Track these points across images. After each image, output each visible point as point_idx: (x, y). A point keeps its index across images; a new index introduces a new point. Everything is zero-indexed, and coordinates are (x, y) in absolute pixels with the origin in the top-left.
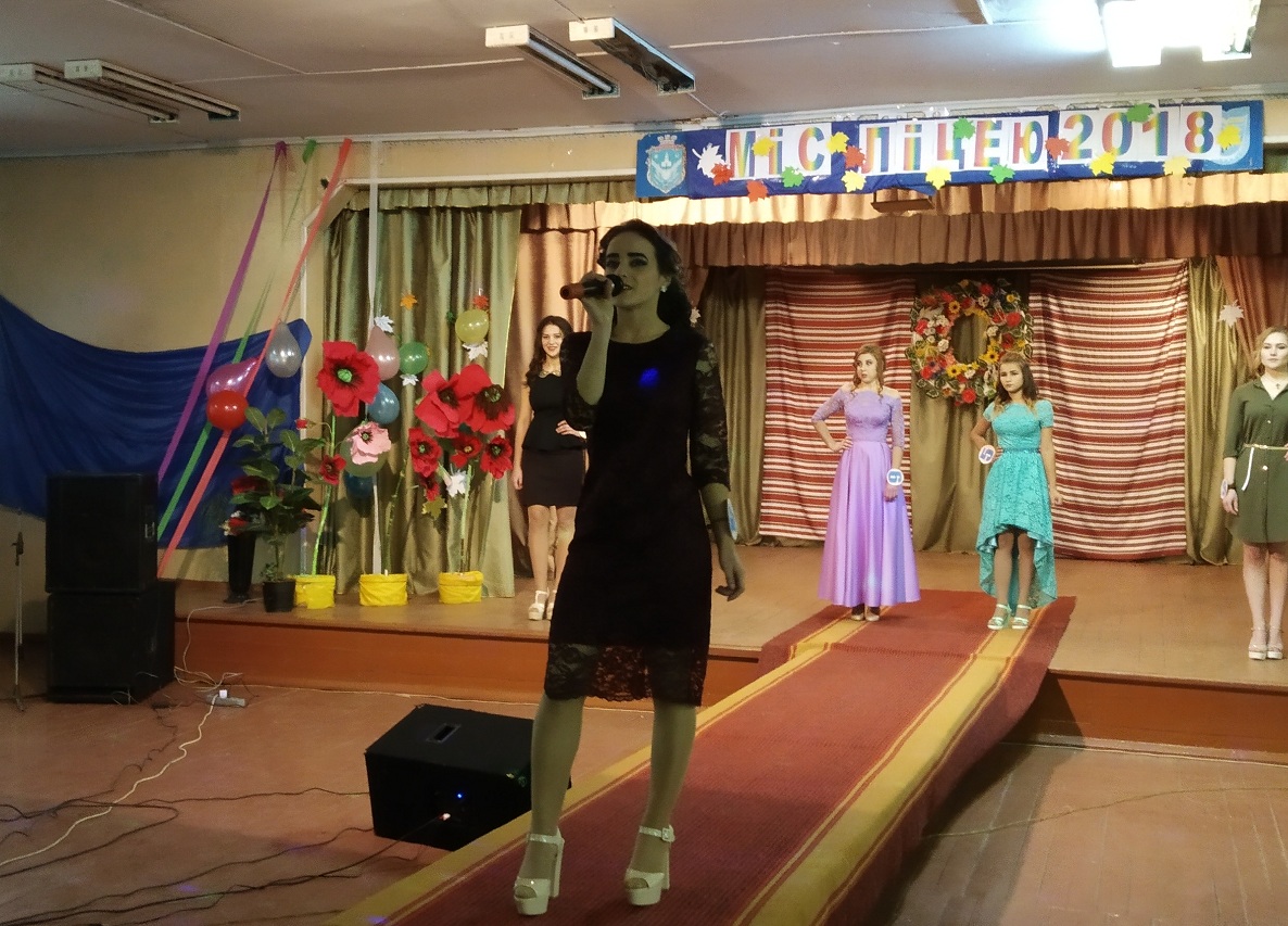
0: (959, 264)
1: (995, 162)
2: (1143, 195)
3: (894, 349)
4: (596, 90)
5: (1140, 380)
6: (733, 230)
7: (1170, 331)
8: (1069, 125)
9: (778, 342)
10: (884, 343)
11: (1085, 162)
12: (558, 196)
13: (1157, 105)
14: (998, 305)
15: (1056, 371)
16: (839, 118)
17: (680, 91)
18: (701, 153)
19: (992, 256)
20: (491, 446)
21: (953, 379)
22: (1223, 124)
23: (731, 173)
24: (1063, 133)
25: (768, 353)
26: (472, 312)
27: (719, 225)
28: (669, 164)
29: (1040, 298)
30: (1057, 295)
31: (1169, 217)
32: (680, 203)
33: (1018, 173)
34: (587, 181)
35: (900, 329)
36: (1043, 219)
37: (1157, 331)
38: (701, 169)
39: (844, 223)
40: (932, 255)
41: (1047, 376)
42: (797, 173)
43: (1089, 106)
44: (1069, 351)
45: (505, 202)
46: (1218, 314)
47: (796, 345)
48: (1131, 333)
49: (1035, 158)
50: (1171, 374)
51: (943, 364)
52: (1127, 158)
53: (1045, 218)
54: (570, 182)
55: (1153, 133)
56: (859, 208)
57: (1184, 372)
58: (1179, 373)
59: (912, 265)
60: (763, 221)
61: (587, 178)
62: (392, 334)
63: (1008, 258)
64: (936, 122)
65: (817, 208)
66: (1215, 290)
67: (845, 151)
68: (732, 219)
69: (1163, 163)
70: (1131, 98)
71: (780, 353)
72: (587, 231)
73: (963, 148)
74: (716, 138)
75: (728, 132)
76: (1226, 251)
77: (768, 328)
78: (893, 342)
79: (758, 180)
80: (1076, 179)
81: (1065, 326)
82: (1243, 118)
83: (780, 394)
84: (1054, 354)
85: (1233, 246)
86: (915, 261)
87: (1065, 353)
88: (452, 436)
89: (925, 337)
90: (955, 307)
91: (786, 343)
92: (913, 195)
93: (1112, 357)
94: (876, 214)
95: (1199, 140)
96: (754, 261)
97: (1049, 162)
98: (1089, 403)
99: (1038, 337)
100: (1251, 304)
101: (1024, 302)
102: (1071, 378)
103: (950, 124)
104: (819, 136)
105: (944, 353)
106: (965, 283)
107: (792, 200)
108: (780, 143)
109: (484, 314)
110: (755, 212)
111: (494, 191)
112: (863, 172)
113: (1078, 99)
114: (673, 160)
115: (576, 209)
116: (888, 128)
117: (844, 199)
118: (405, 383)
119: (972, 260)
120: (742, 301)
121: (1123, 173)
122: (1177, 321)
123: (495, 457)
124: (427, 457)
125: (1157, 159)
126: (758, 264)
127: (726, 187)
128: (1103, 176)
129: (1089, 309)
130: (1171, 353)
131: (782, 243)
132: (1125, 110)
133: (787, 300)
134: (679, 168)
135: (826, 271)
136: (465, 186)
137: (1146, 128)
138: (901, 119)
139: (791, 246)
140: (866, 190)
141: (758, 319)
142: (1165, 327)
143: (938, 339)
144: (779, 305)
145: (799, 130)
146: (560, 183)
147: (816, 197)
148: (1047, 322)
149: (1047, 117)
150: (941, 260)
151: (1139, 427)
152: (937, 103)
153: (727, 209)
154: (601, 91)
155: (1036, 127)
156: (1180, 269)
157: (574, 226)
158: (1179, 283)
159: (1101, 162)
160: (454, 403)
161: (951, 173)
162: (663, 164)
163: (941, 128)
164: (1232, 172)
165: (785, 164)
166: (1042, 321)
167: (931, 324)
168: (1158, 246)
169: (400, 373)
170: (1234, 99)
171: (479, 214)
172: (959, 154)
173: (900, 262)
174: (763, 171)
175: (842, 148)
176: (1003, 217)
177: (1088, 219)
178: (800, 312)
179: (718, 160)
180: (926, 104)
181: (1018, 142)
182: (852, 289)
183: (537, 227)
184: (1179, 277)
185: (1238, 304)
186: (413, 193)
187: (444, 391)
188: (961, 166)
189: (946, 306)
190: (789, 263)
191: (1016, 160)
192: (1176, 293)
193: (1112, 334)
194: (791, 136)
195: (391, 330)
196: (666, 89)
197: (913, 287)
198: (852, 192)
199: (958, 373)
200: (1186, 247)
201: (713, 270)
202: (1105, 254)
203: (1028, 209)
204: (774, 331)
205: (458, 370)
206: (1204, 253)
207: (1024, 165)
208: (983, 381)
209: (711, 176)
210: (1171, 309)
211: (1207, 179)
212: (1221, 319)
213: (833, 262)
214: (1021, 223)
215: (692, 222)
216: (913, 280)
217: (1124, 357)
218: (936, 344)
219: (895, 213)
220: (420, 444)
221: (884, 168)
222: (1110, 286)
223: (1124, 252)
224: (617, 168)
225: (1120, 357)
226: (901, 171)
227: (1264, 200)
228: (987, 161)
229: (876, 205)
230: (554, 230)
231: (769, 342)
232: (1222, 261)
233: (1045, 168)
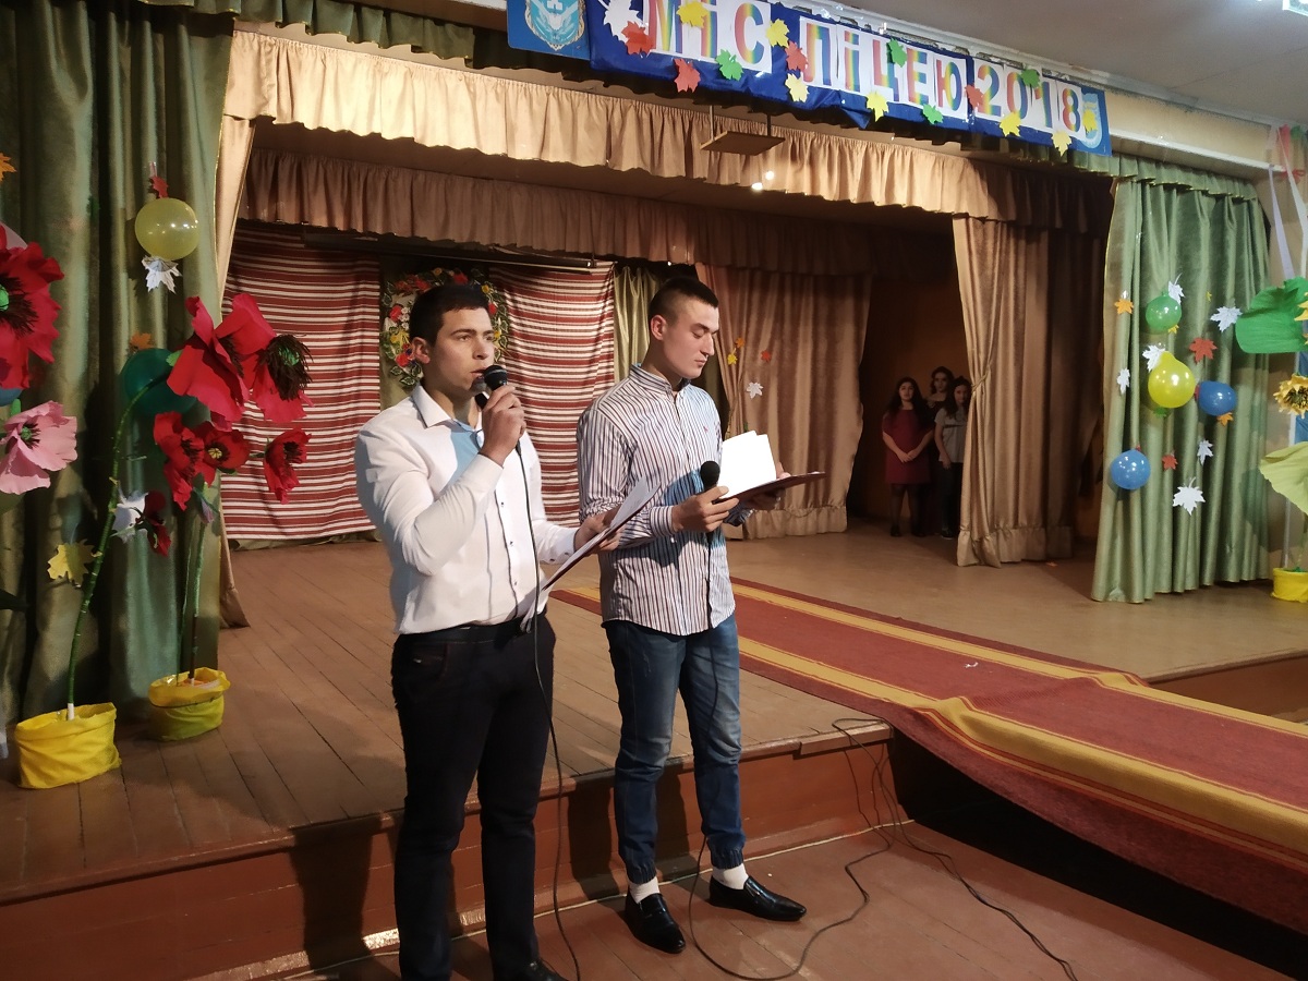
1: (925, 100)
8: (981, 76)
11: (997, 119)
22: (1084, 107)
23: (650, 41)
24: (978, 83)
33: (945, 120)
38: (609, 25)
42: (734, 61)
43: (995, 60)
49: (956, 104)
52: (1028, 122)
55: (1041, 104)
64: (869, 36)
67: (787, 46)
69: (1051, 135)
70: (1024, 60)
73: (896, 77)
79: (689, 61)
95: (1072, 118)
97: (969, 112)
103: (883, 43)
104: (758, 19)
108: (714, 15)
112: (805, 79)
113: (987, 47)
116: (827, 30)
125: (1047, 130)
132: (1020, 73)
134: (574, 15)
137: (1035, 95)
138: (838, 23)
149: (963, 62)
155: (954, 70)
159: (1009, 123)
161: (889, 104)
162: (551, 6)
163: (876, 46)
165: (721, 46)
170: (1087, 84)
172: (894, 83)
174: (694, 49)
179: (634, 17)
180: (862, 11)
181: (941, 84)
188: (896, 97)
191: (941, 103)
194: (726, 9)
207: (949, 111)
209: (625, 40)
221: (827, 80)
226: (843, 88)
228: (918, 98)
233: (967, 121)
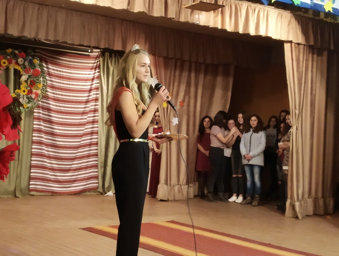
7: (93, 86)
15: (45, 101)
37: (87, 86)
41: (41, 103)
44: (52, 91)
48: (77, 85)
50: (93, 106)
57: (98, 105)
81: (50, 79)
98: (59, 118)
102: (52, 105)
130: (93, 96)
142: (91, 84)
151: (80, 130)
156: (97, 57)
158: (96, 64)
184: (97, 61)
193: (70, 84)
210: (93, 75)
222: (69, 61)
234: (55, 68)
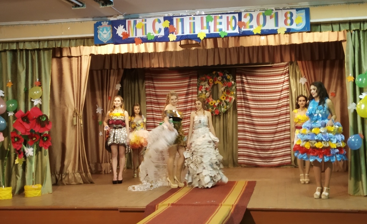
0: (212, 66)
1: (221, 30)
2: (272, 41)
3: (191, 96)
4: (77, 6)
5: (275, 104)
6: (132, 55)
7: (284, 87)
8: (245, 17)
9: (150, 95)
10: (187, 94)
11: (252, 29)
12: (66, 45)
13: (274, 9)
14: (225, 80)
15: (246, 102)
16: (166, 15)
17: (108, 6)
18: (117, 28)
19: (223, 63)
20: (43, 137)
21: (212, 106)
22: (297, 16)
23: (129, 35)
24: (243, 20)
25: (146, 99)
26: (34, 88)
27: (127, 54)
28: (106, 32)
29: (240, 77)
30: (246, 76)
31: (281, 48)
32: (112, 46)
33: (229, 34)
34: (76, 39)
35: (193, 89)
36: (239, 50)
37: (279, 87)
38: (118, 34)
39: (171, 52)
40: (202, 63)
41: (243, 104)
42: (152, 35)
43: (252, 10)
44: (251, 95)
45: (46, 47)
46: (299, 81)
47: (156, 96)
48: (271, 88)
49: (234, 28)
50: (284, 102)
51: (209, 101)
52: (265, 28)
53: (240, 49)
54: (70, 39)
55: (273, 20)
56: (175, 47)
57: (289, 101)
58: (287, 101)
59: (195, 67)
60: (142, 52)
61: (76, 37)
62: (4, 97)
63: (228, 63)
64: (200, 16)
65: (161, 46)
66: (298, 73)
67: (169, 27)
68: (131, 51)
69: (277, 30)
70: (265, 7)
71: (151, 99)
72: (78, 57)
73: (209, 25)
74: (122, 22)
75: (127, 21)
76: (300, 59)
77: (146, 90)
78: (190, 93)
79: (138, 38)
80: (248, 36)
81: (248, 86)
82: (303, 14)
83: (152, 113)
84: (245, 96)
85: (303, 58)
86: (196, 65)
87: (249, 96)
88: (27, 134)
89: (202, 92)
90: (211, 81)
91: (153, 95)
92: (194, 42)
93: (265, 97)
94: (181, 49)
95: (289, 21)
96: (140, 66)
97: (239, 30)
98: (258, 113)
99: (240, 90)
100: (309, 77)
101: (234, 79)
102: (252, 104)
103: (205, 17)
104: (160, 22)
105: (208, 97)
106: (214, 72)
107: (152, 44)
108: (146, 24)
109: (40, 88)
110: (139, 48)
111: (41, 43)
112: (175, 34)
113: (248, 8)
114: (107, 31)
115: (73, 49)
116: (183, 19)
117: (170, 43)
118: (9, 115)
119: (216, 64)
120: (136, 81)
121: (264, 33)
122: (286, 83)
123: (45, 141)
124: (18, 142)
125: (275, 28)
126: (142, 68)
127: (128, 40)
128: (257, 34)
129: (256, 80)
130: (284, 95)
131: (150, 59)
132: (264, 12)
133: (152, 80)
134: (109, 34)
135: (166, 69)
136: (30, 41)
137: (271, 17)
138: (188, 15)
139: (153, 61)
140: (177, 41)
141: (143, 87)
142: (282, 86)
143: (206, 92)
144: (150, 82)
145: (152, 19)
146: (66, 39)
147: (160, 43)
148: (243, 85)
149: (237, 14)
150: (205, 64)
151: (275, 121)
152: (200, 10)
153: (129, 48)
154: (79, 6)
155: (234, 18)
156: (286, 66)
157: (73, 55)
158: (286, 71)
159: (256, 29)
160: (28, 122)
161: (206, 34)
162: (104, 32)
163: (202, 19)
164: (300, 32)
165: (148, 32)
166: (241, 85)
167: (203, 87)
168: (278, 58)
169: (7, 112)
170: (300, 7)
171: (36, 52)
172: (208, 27)
173: (191, 65)
174: (140, 34)
175: (168, 26)
176: (226, 49)
177: (254, 49)
178: (157, 84)
179: (124, 30)
180: (196, 10)
181: (228, 23)
182: (176, 75)
183: (59, 56)
184: (286, 68)
185: (305, 77)
186: (10, 44)
187: (24, 117)
188: (209, 32)
189: (209, 81)
190: (152, 67)
191: (228, 29)
192: (285, 74)
193: (264, 88)
194: (150, 22)
195: (3, 95)
196: (103, 5)
197: (197, 74)
198: (172, 41)
199: (213, 104)
200: (287, 58)
201: (126, 70)
202: (261, 61)
203: (233, 46)
204: (149, 91)
205: (30, 109)
206: (293, 60)
207: (231, 31)
208: (221, 106)
209: (122, 36)
210: (283, 79)
211: (293, 35)
212: (300, 82)
213: (168, 66)
214: (232, 51)
215: (116, 53)
216: (196, 72)
217: (269, 96)
218: (205, 94)
219: (188, 48)
220: (15, 138)
221: (183, 33)
222: (263, 72)
223: (267, 60)
224: (87, 34)
225: (267, 97)
226: (189, 34)
227: (312, 41)
228: (218, 30)
229: (181, 46)
230: (65, 57)
231: (147, 95)
232: (299, 63)
233: (239, 33)
234: (252, 79)
